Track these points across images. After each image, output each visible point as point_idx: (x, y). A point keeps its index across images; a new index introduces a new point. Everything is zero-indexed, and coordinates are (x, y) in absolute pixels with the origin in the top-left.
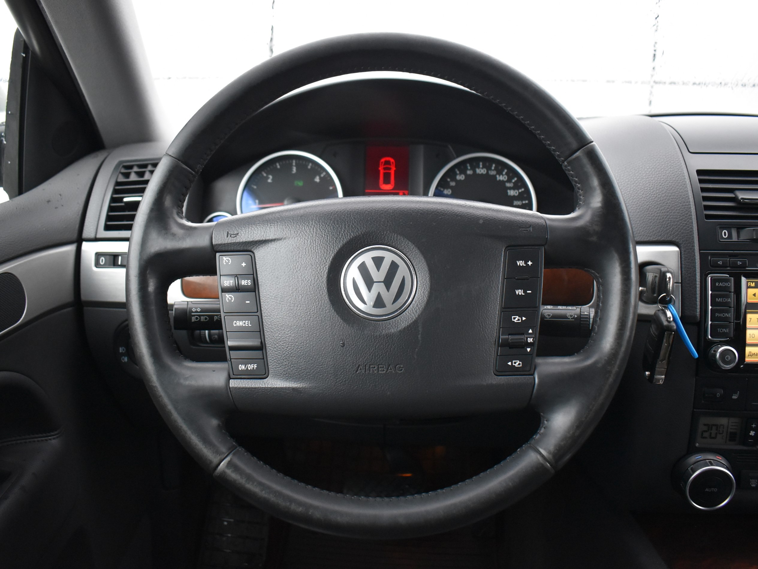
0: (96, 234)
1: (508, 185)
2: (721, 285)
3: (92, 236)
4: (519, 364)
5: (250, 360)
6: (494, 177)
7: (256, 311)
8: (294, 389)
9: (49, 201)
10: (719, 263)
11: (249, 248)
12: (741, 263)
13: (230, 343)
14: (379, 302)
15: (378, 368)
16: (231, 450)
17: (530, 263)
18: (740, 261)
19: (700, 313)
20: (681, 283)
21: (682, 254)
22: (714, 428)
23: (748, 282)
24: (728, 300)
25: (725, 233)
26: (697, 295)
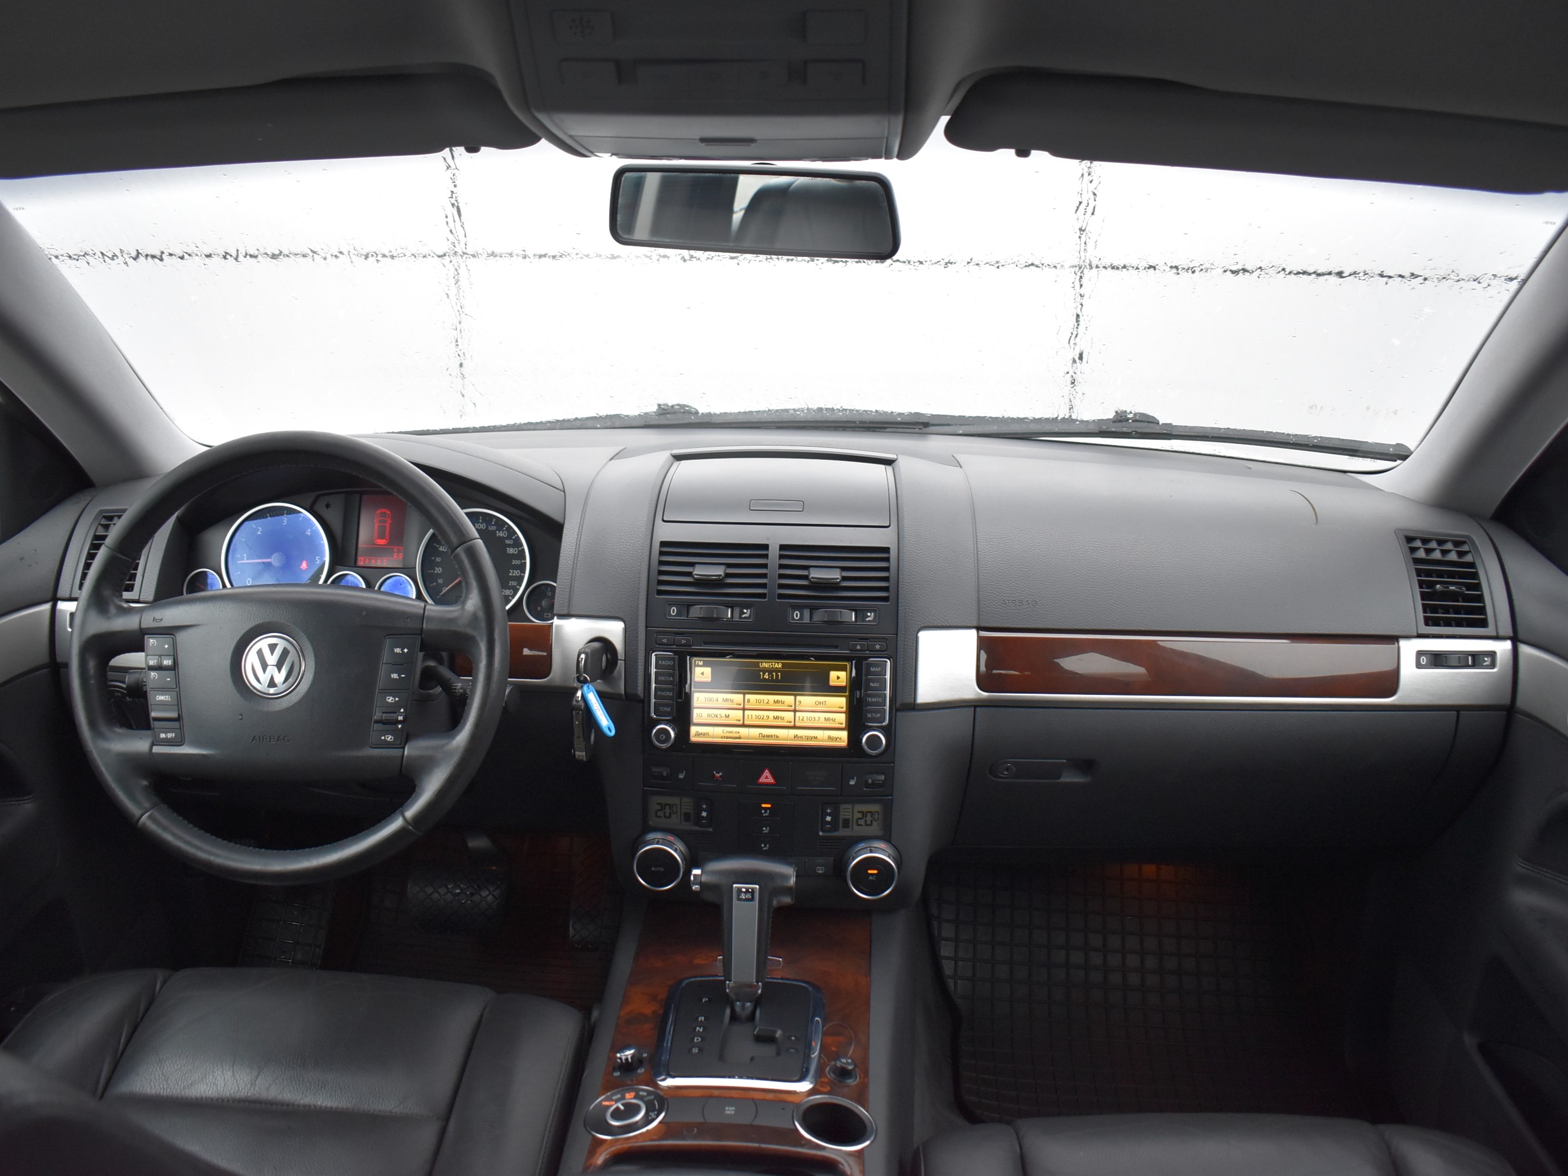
0: (71, 594)
1: (508, 542)
2: (663, 663)
3: (67, 595)
4: (391, 739)
5: (169, 730)
6: (494, 532)
7: (175, 687)
8: (203, 755)
9: (22, 559)
10: (663, 641)
11: (171, 632)
12: (685, 642)
13: (153, 714)
14: (272, 684)
15: (270, 739)
16: (154, 806)
17: (406, 650)
18: (684, 640)
19: (642, 691)
20: (625, 660)
21: (627, 630)
22: (667, 807)
23: (695, 661)
24: (671, 679)
25: (674, 610)
26: (639, 673)
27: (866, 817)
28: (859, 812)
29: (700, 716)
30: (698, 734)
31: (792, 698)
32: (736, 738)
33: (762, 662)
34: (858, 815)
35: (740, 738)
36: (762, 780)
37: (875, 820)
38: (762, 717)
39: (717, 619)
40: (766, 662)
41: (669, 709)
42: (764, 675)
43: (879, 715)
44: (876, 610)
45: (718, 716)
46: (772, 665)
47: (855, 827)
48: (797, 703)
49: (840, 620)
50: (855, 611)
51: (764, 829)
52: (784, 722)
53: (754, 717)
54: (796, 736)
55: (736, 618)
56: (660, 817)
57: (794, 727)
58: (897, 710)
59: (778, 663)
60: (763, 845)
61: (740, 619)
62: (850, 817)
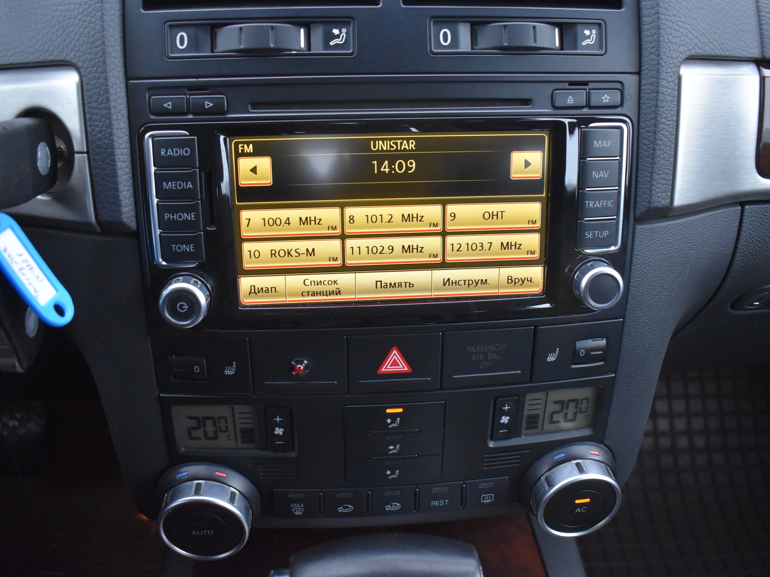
2: (171, 153)
10: (165, 105)
12: (212, 105)
18: (210, 100)
19: (133, 214)
20: (87, 153)
21: (85, 87)
22: (209, 423)
23: (237, 144)
24: (190, 185)
25: (182, 38)
26: (120, 179)
27: (567, 408)
28: (556, 402)
29: (256, 254)
30: (254, 291)
31: (437, 209)
32: (332, 293)
33: (375, 140)
34: (552, 407)
35: (339, 293)
36: (387, 368)
37: (581, 412)
38: (380, 249)
39: (277, 52)
40: (383, 140)
41: (190, 248)
42: (380, 166)
43: (606, 233)
44: (600, 25)
45: (293, 253)
46: (396, 144)
47: (548, 426)
48: (448, 218)
49: (534, 45)
50: (560, 26)
51: (391, 447)
52: (424, 257)
53: (364, 250)
54: (447, 282)
55: (317, 48)
56: (198, 439)
57: (444, 265)
58: (638, 220)
59: (408, 140)
60: (388, 472)
61: (325, 49)
62: (540, 412)
